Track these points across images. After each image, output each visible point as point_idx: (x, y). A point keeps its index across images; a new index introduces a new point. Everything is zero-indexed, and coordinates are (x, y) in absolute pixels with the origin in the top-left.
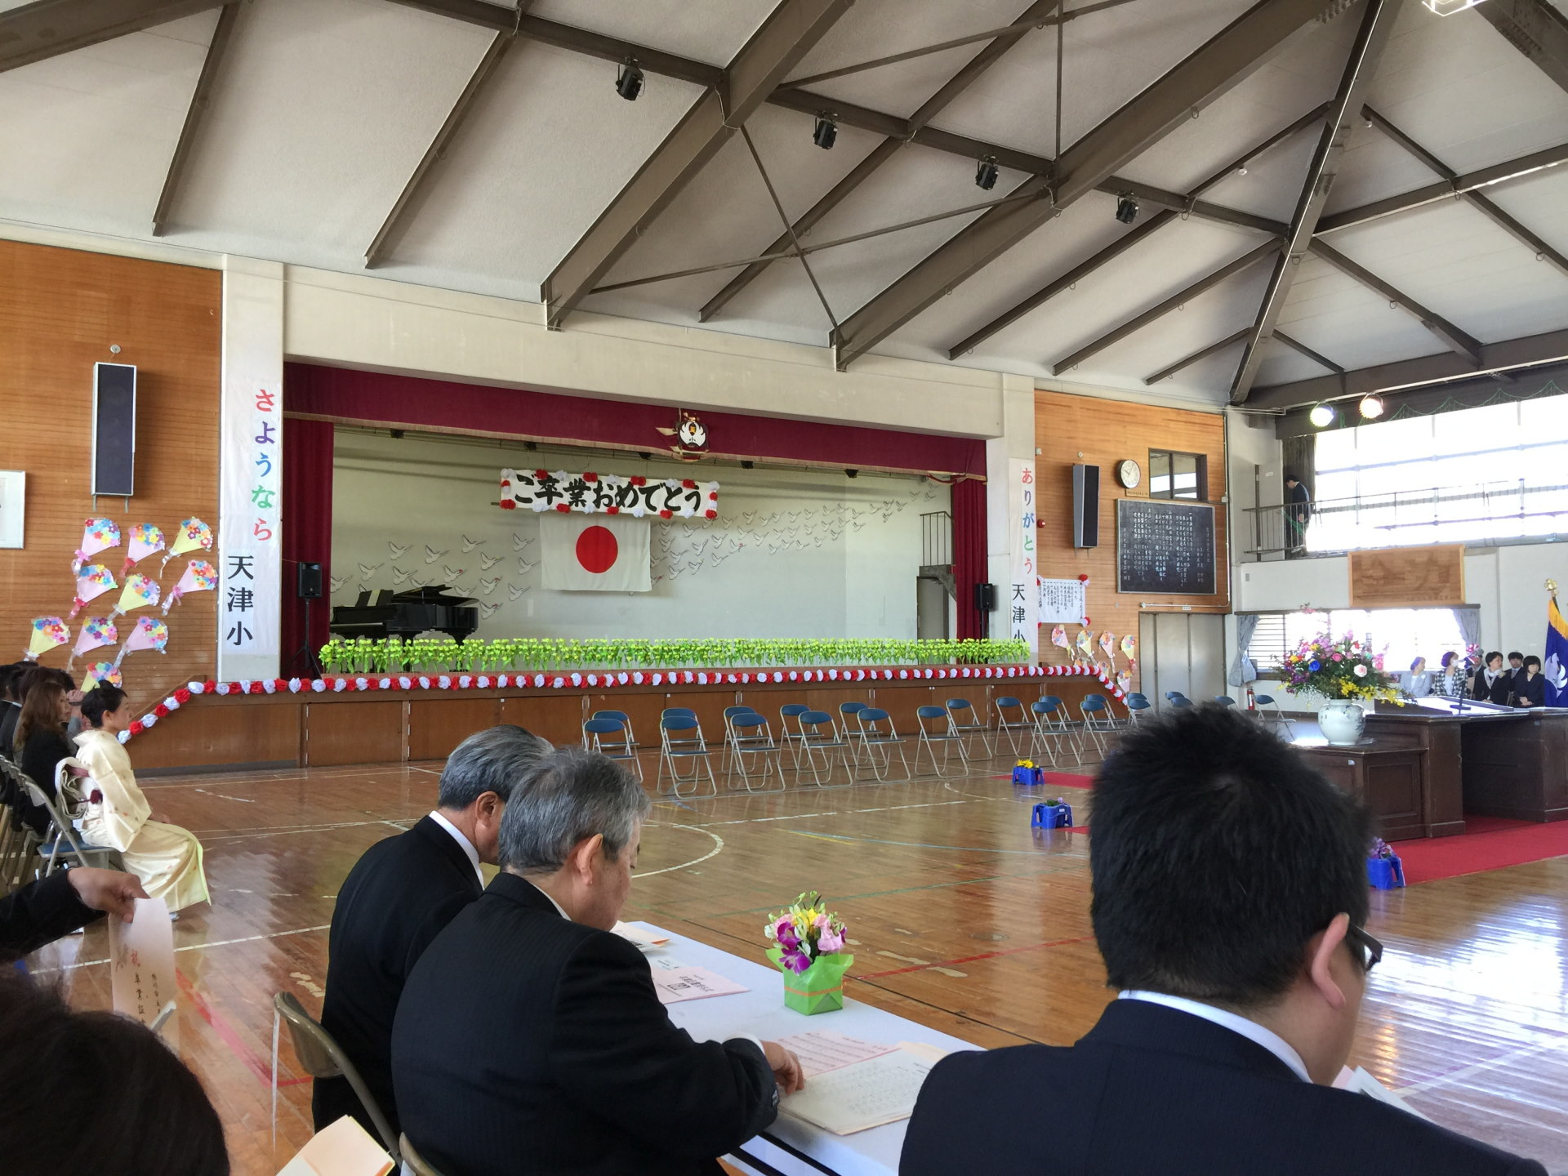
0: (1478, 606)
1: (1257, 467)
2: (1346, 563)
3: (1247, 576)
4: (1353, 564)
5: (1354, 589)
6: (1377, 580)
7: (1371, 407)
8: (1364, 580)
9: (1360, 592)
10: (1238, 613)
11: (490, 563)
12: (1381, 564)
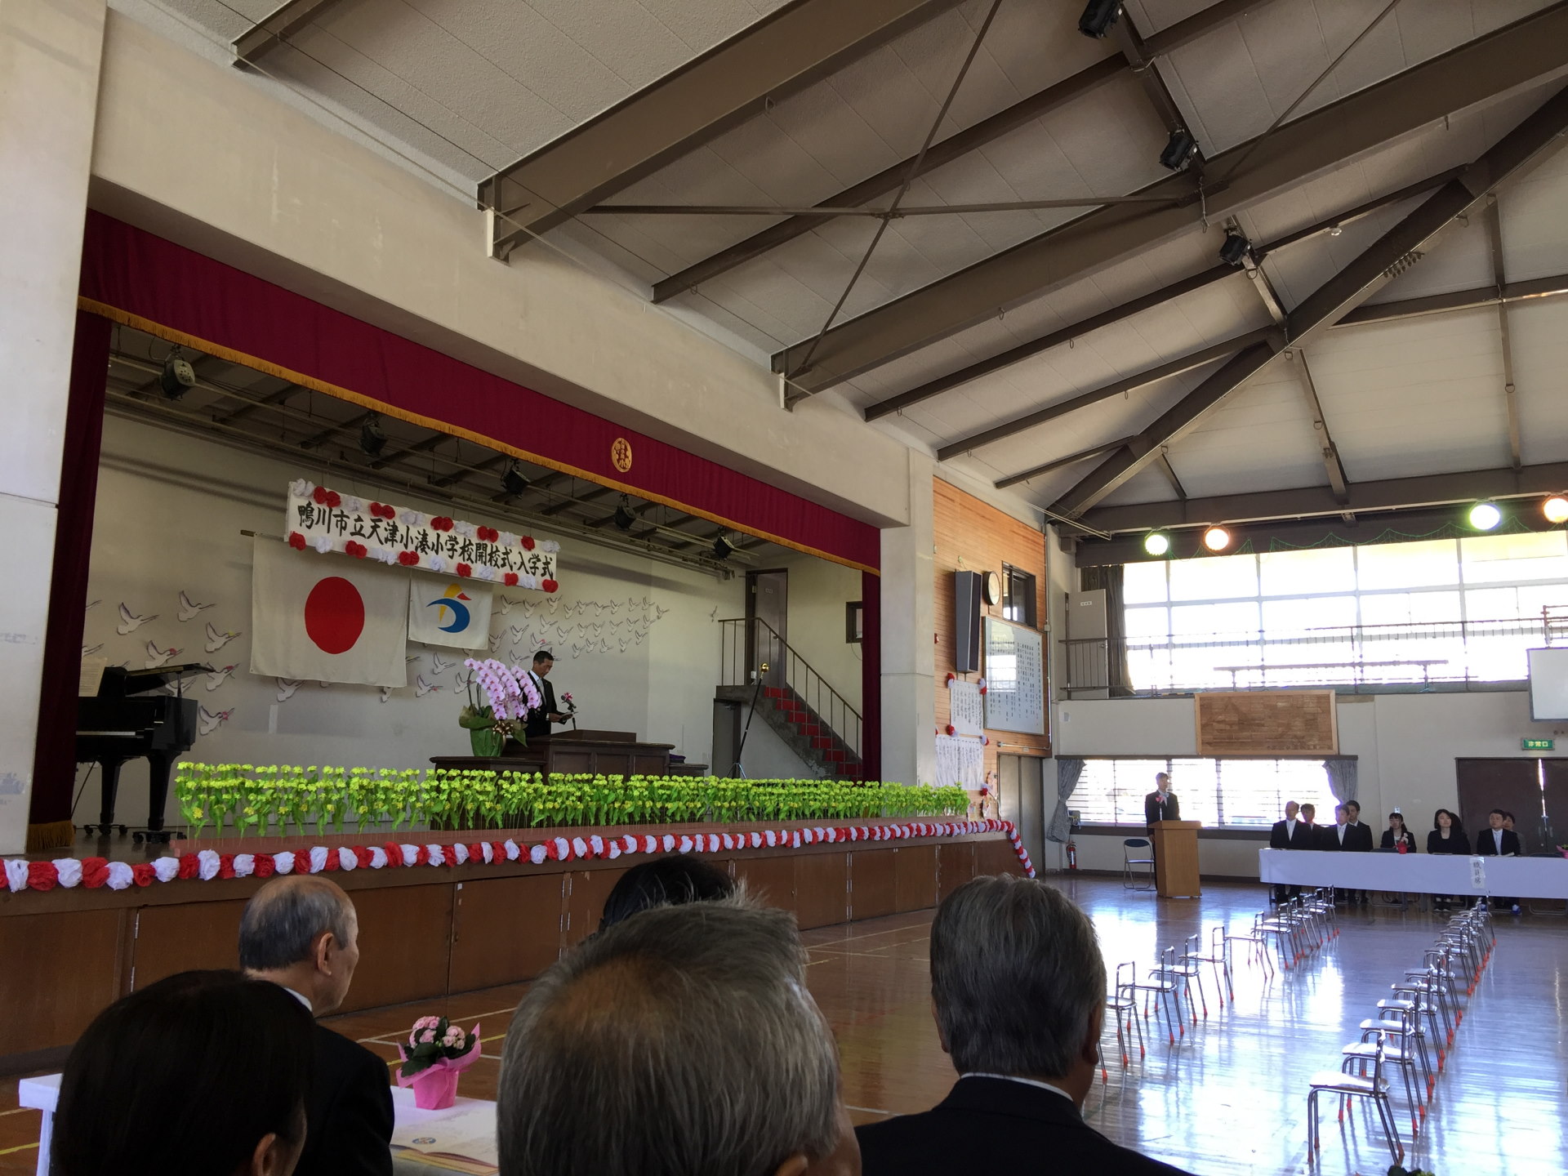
0: (1355, 758)
1: (1067, 596)
2: (1190, 706)
3: (1066, 715)
4: (1202, 706)
5: (1203, 734)
6: (1231, 725)
7: (1217, 538)
8: (1214, 724)
9: (1209, 737)
10: (1058, 757)
11: (221, 641)
12: (1236, 709)
